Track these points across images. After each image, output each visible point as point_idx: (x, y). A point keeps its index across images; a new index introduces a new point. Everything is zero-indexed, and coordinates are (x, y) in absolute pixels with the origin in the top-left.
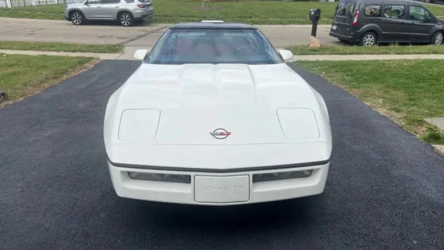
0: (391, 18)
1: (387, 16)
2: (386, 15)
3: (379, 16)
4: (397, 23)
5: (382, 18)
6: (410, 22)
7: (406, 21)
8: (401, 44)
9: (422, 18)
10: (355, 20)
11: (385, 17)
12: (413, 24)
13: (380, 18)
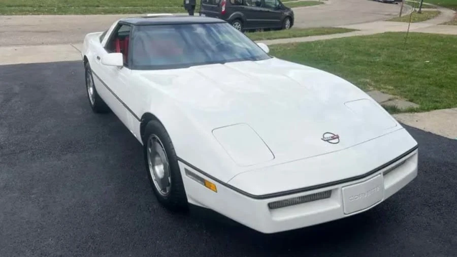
0: (251, 6)
1: (248, 5)
2: (247, 3)
3: (242, 4)
4: (256, 11)
5: (245, 7)
6: (267, 10)
7: (263, 9)
8: (265, 30)
9: (274, 6)
10: (223, 9)
11: (247, 5)
12: (268, 11)
13: (243, 6)
